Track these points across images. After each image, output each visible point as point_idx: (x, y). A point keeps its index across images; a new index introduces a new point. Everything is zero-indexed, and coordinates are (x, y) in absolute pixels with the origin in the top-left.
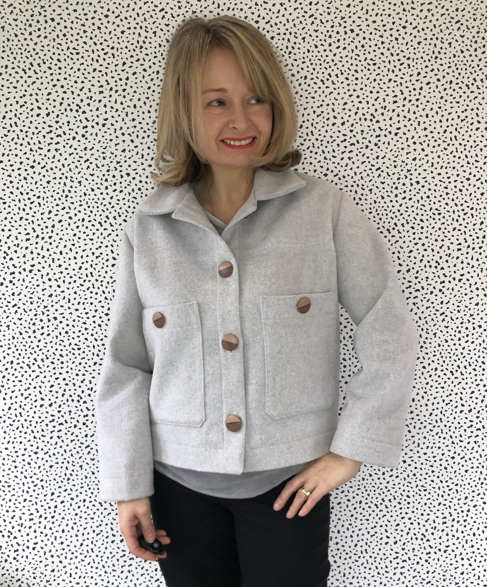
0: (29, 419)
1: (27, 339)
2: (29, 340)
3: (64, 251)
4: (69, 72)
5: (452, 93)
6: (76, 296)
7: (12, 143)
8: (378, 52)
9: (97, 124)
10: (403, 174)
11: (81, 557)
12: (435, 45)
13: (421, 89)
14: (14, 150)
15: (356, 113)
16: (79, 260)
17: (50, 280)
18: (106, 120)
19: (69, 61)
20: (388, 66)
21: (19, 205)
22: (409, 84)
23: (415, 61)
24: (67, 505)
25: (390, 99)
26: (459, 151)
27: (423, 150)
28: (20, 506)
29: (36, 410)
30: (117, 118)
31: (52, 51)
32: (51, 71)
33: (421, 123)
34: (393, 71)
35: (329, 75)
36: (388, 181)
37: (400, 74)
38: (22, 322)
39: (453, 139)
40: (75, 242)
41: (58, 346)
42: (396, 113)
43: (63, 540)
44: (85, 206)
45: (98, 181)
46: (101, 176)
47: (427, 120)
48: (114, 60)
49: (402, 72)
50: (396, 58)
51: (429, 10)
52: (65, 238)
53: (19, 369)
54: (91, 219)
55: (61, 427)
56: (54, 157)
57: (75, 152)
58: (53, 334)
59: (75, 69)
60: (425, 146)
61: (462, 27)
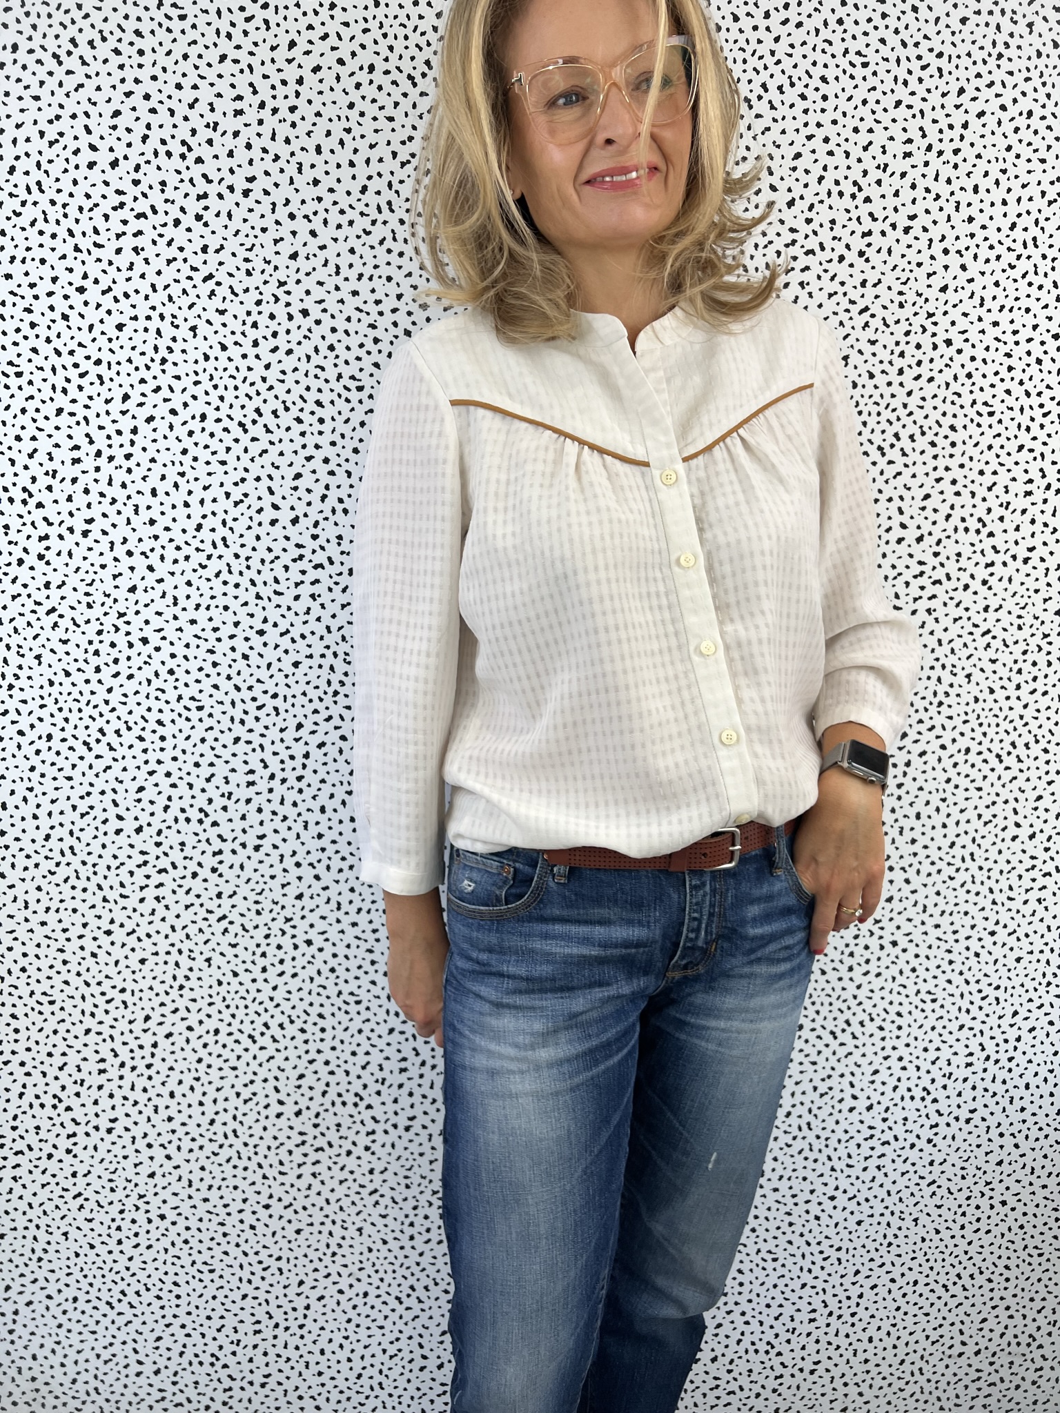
0: (91, 860)
1: (82, 686)
2: (86, 689)
3: (161, 488)
4: (163, 61)
5: (1032, 138)
6: (192, 591)
7: (32, 232)
8: (873, 38)
9: (231, 189)
10: (917, 322)
11: (210, 1148)
12: (998, 27)
13: (965, 126)
14: (36, 250)
16: (196, 510)
17: (130, 553)
18: (251, 180)
19: (161, 34)
20: (895, 71)
21: (51, 379)
22: (939, 114)
23: (955, 61)
24: (180, 1041)
25: (897, 148)
26: (1041, 272)
27: (963, 268)
28: (78, 1045)
29: (107, 840)
30: (276, 176)
31: (123, 9)
32: (120, 60)
33: (963, 206)
34: (905, 83)
35: (764, 86)
36: (884, 338)
37: (921, 90)
38: (70, 647)
39: (1030, 243)
40: (186, 468)
41: (152, 702)
42: (908, 181)
43: (172, 1112)
44: (206, 385)
45: (236, 326)
46: (242, 316)
47: (975, 199)
48: (269, 36)
49: (926, 84)
50: (912, 52)
52: (163, 457)
53: (65, 752)
54: (222, 414)
55: (162, 878)
56: (131, 268)
57: (180, 256)
58: (140, 676)
59: (177, 55)
60: (968, 258)
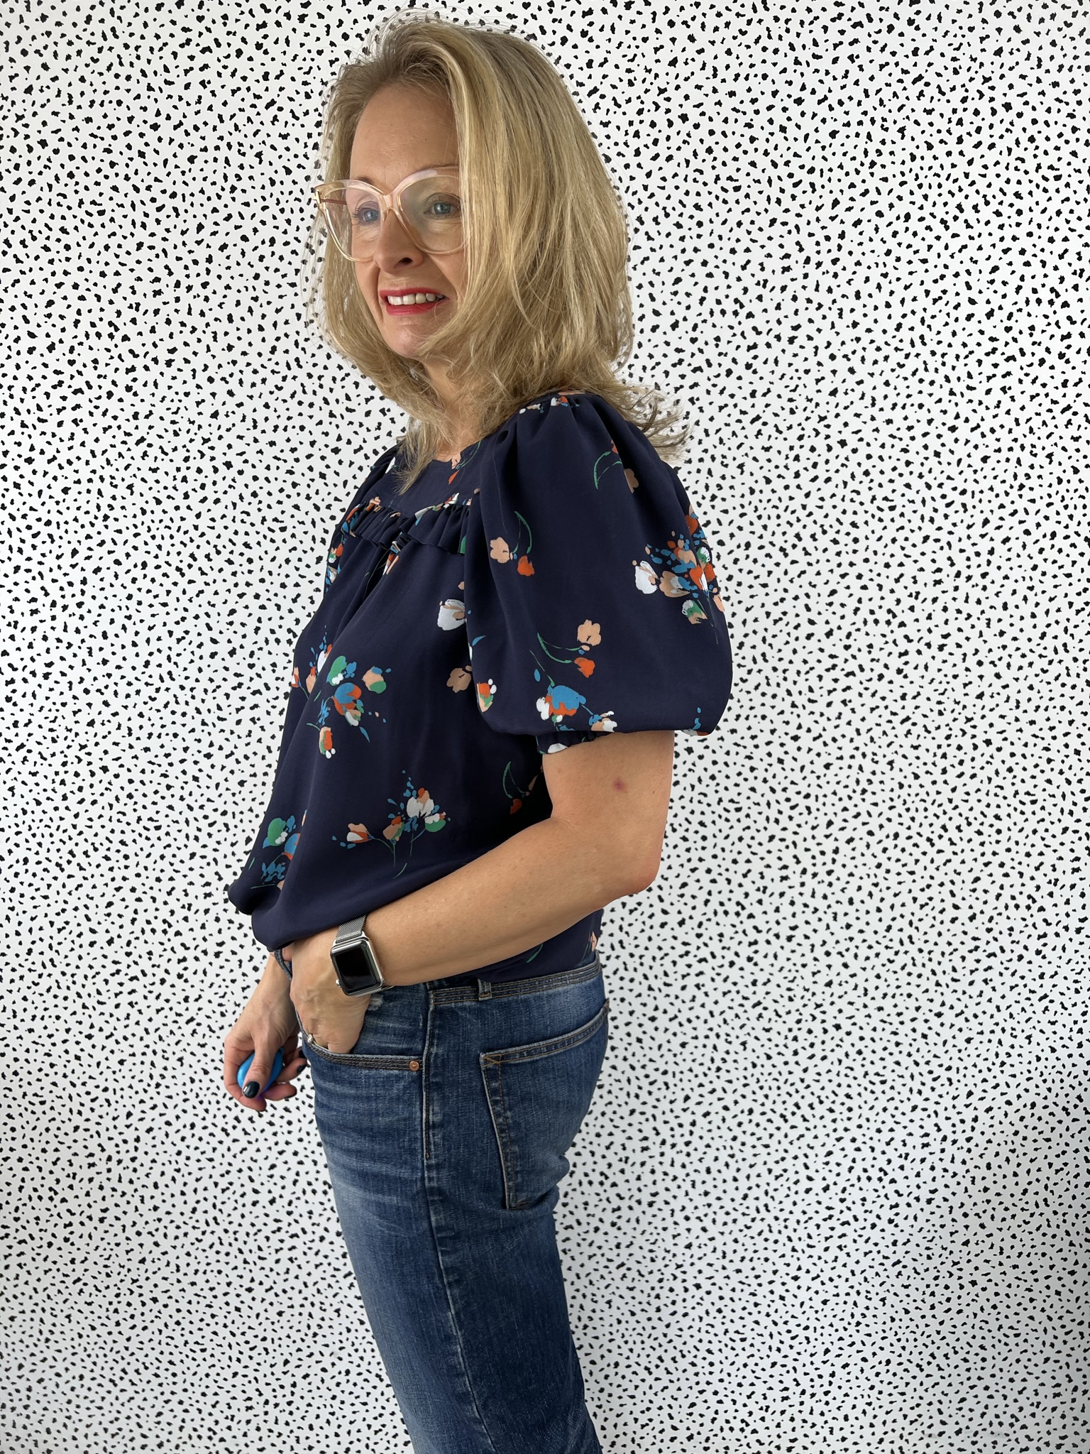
0: (69, 971)
1: (51, 813)
2: (56, 815)
3: (111, 631)
4: (87, 253)
5: (911, 240)
6: (144, 721)
8: (744, 161)
9: (155, 360)
10: (809, 427)
11: (194, 1234)
12: (869, 136)
13: (842, 236)
15: (702, 300)
16: (143, 649)
17: (87, 691)
18: (172, 351)
19: (84, 229)
20: (767, 190)
21: (9, 541)
22: (815, 227)
23: (827, 174)
24: (160, 1135)
25: (776, 263)
26: (931, 368)
27: (852, 371)
28: (68, 1140)
29: (83, 952)
30: (194, 346)
31: (49, 210)
32: (50, 255)
33: (846, 313)
34: (779, 201)
35: (640, 219)
36: (778, 444)
37: (794, 207)
38: (39, 778)
39: (918, 342)
40: (132, 612)
41: (115, 825)
42: (788, 294)
43: (157, 1202)
44: (146, 536)
45: (168, 481)
46: (173, 472)
47: (857, 305)
48: (179, 222)
49: (799, 201)
50: (783, 171)
51: (851, 58)
52: (110, 604)
53: (40, 874)
54: (160, 562)
55: (134, 984)
56: (72, 437)
57: (114, 424)
58: (103, 801)
59: (99, 246)
60: (855, 361)
61: (927, 91)
